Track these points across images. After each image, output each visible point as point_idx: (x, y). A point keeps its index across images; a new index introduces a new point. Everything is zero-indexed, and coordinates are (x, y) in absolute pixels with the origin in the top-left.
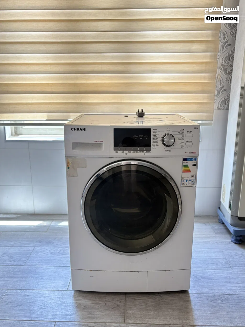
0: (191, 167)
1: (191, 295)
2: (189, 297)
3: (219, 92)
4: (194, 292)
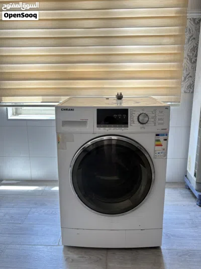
2: (161, 252)
3: (185, 79)
4: (165, 248)
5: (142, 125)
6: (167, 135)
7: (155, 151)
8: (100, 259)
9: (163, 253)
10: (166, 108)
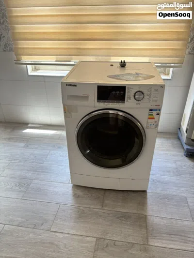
0: (155, 115)
1: (148, 194)
2: (146, 195)
3: (192, 40)
4: (150, 191)
5: (137, 102)
6: (160, 110)
7: (147, 123)
8: (99, 197)
9: (148, 196)
10: (161, 87)
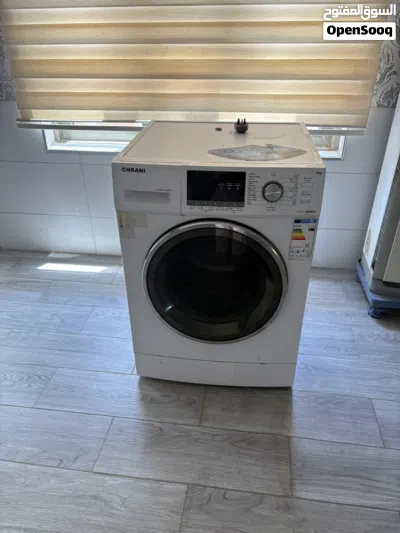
0: (306, 232)
1: (294, 393)
2: (291, 395)
3: (383, 77)
4: (299, 389)
5: (269, 204)
6: (315, 221)
7: (291, 248)
8: (194, 402)
9: (294, 398)
10: (318, 173)
